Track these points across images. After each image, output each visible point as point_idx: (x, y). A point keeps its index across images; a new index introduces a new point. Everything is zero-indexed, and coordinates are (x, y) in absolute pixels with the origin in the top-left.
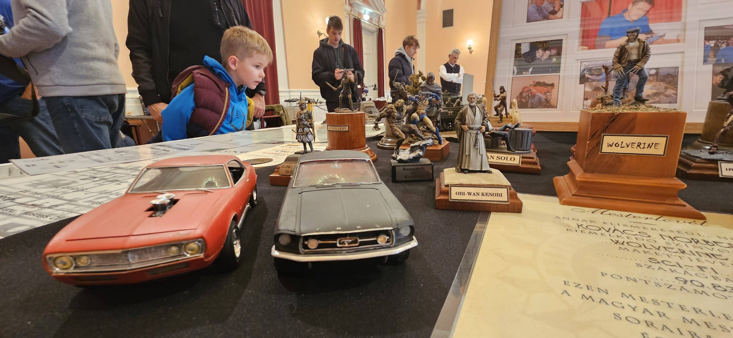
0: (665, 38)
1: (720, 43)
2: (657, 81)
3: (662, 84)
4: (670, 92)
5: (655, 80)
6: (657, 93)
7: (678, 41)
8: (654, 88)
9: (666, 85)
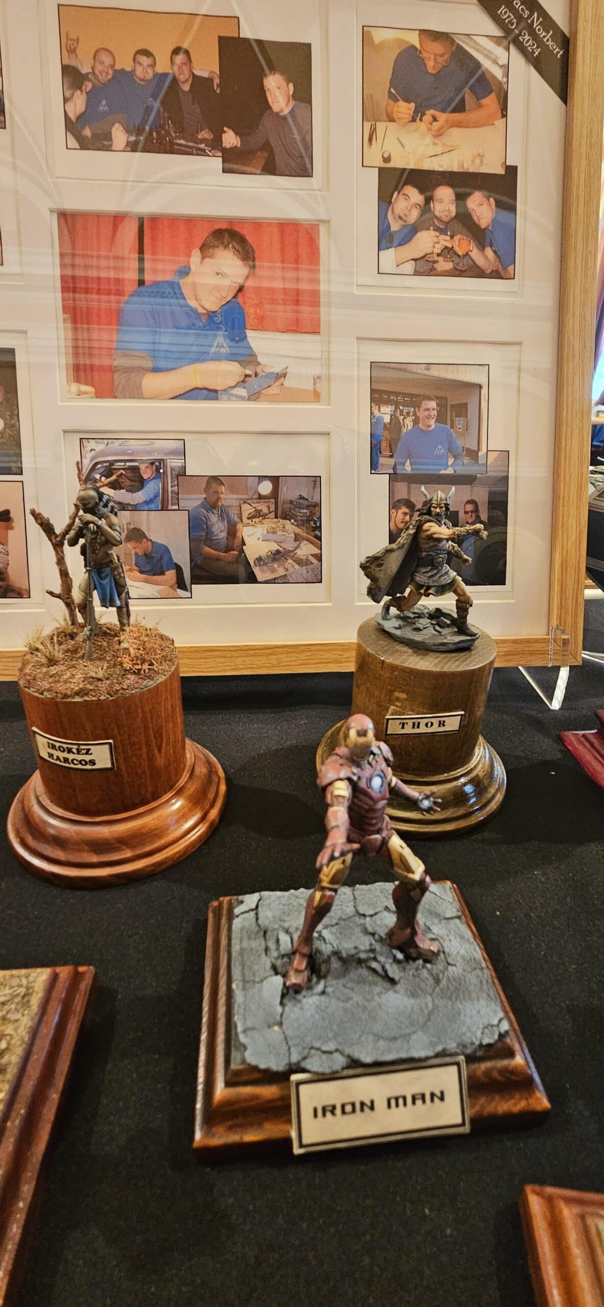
0: (287, 382)
1: (401, 414)
2: (276, 517)
3: (289, 526)
4: (306, 550)
5: (273, 515)
6: (278, 552)
7: (316, 396)
8: (271, 536)
9: (298, 530)
